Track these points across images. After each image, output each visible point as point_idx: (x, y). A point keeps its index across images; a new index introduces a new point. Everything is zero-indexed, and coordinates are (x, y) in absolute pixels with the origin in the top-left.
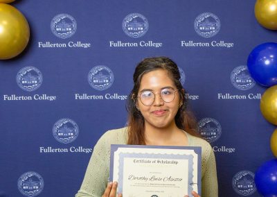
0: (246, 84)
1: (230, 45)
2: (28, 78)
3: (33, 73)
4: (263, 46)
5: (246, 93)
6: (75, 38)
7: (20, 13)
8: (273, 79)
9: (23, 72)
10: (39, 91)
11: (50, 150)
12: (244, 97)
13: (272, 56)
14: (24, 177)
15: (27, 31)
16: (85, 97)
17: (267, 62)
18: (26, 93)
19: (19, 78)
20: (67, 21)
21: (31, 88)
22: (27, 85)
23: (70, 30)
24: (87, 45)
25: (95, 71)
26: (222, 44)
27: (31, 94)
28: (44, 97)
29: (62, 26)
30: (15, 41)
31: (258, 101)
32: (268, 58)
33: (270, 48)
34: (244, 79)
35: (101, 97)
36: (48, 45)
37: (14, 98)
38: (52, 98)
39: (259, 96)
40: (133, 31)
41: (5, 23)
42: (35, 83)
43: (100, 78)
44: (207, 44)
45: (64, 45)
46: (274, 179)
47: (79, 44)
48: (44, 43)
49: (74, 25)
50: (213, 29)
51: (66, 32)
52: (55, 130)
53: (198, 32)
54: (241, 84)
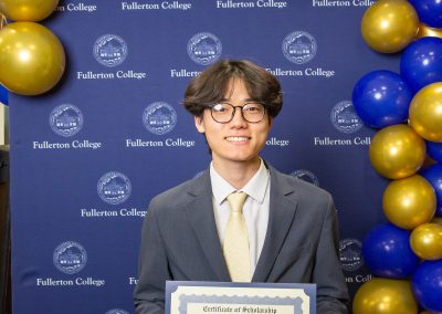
0: (351, 124)
1: (330, 74)
2: (65, 119)
3: (71, 113)
4: (373, 75)
5: (351, 137)
6: (125, 67)
7: (52, 35)
8: (386, 118)
9: (58, 111)
10: (79, 137)
11: (94, 213)
12: (348, 142)
13: (384, 88)
14: (61, 249)
15: (62, 57)
16: (139, 143)
17: (378, 96)
18: (62, 140)
19: (52, 119)
20: (115, 43)
21: (67, 133)
22: (63, 128)
23: (118, 56)
24: (141, 76)
25: (151, 109)
26: (319, 72)
27: (69, 140)
28: (86, 144)
29: (109, 51)
30: (46, 71)
31: (367, 147)
32: (379, 90)
33: (382, 77)
34: (347, 118)
35: (160, 144)
36: (90, 75)
37: (46, 145)
38: (96, 145)
39: (367, 141)
40: (201, 56)
41: (33, 47)
42: (74, 126)
43: (159, 118)
44: (299, 73)
45: (111, 76)
46: (387, 248)
47: (130, 74)
48: (85, 73)
49: (124, 49)
50: (307, 53)
51: (113, 58)
52: (100, 187)
53: (288, 57)
54: (345, 124)
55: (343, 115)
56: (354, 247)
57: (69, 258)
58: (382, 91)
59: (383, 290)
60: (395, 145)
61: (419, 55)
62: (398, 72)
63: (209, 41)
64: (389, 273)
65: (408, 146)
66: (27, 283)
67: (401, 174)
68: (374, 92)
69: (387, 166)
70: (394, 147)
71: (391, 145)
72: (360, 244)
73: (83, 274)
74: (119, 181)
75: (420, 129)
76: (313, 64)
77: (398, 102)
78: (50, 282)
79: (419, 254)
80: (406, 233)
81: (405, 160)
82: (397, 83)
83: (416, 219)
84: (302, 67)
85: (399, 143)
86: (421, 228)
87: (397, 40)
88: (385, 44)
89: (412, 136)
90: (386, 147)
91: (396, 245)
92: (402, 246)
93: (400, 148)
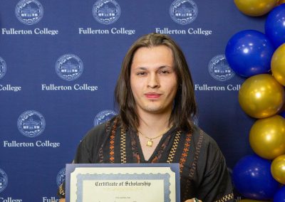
0: (225, 74)
1: (208, 33)
4: (242, 34)
5: (225, 84)
6: (41, 25)
8: (253, 69)
11: (14, 144)
12: (222, 88)
13: (251, 44)
16: (52, 87)
17: (246, 51)
23: (36, 16)
24: (54, 32)
25: (63, 60)
26: (199, 31)
28: (9, 88)
31: (237, 92)
32: (247, 46)
33: (249, 35)
34: (222, 69)
35: (69, 88)
36: (13, 32)
38: (17, 89)
39: (238, 87)
40: (104, 17)
43: (68, 67)
44: (183, 32)
45: (29, 32)
46: (253, 174)
47: (46, 31)
48: (8, 29)
49: (41, 11)
50: (190, 16)
51: (32, 18)
52: (20, 123)
53: (174, 18)
54: (220, 74)
55: (218, 67)
58: (248, 47)
60: (259, 90)
61: (280, 18)
62: (263, 30)
63: (110, 5)
64: (254, 195)
65: (270, 92)
67: (264, 114)
68: (242, 48)
69: (253, 107)
70: (259, 92)
71: (256, 90)
74: (35, 118)
75: (279, 77)
76: (195, 25)
77: (262, 56)
79: (278, 180)
80: (268, 162)
81: (267, 102)
82: (262, 41)
83: (277, 151)
84: (185, 27)
85: (263, 89)
86: (280, 159)
87: (262, 5)
88: (252, 9)
89: (274, 84)
90: (252, 92)
91: (259, 172)
92: (264, 174)
93: (263, 93)
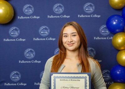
0: (106, 33)
1: (99, 16)
3: (16, 30)
4: (113, 16)
5: (106, 37)
6: (33, 15)
7: (10, 4)
8: (117, 30)
9: (12, 29)
11: (23, 62)
12: (105, 38)
13: (116, 20)
15: (13, 12)
16: (38, 39)
17: (114, 23)
18: (13, 38)
19: (10, 32)
20: (30, 7)
21: (15, 36)
22: (13, 34)
23: (31, 11)
24: (38, 17)
25: (42, 28)
26: (95, 16)
28: (21, 40)
30: (8, 16)
31: (111, 40)
33: (116, 17)
34: (105, 31)
35: (44, 39)
36: (22, 17)
37: (8, 40)
38: (24, 40)
39: (111, 38)
40: (57, 11)
41: (3, 8)
42: (17, 34)
43: (44, 31)
44: (89, 16)
45: (28, 18)
46: (118, 73)
47: (35, 17)
48: (20, 17)
49: (33, 9)
50: (92, 10)
51: (29, 12)
52: (25, 53)
53: (85, 11)
54: (104, 33)
56: (107, 72)
57: (15, 76)
59: (117, 86)
60: (120, 39)
62: (121, 15)
63: (60, 6)
64: (119, 81)
65: (124, 39)
66: (2, 85)
67: (122, 48)
69: (118, 46)
71: (119, 39)
72: (109, 72)
73: (20, 82)
74: (31, 51)
76: (93, 13)
77: (121, 25)
78: (9, 84)
82: (121, 19)
85: (122, 38)
87: (120, 5)
88: (117, 6)
90: (117, 40)
91: (121, 71)
93: (122, 40)
